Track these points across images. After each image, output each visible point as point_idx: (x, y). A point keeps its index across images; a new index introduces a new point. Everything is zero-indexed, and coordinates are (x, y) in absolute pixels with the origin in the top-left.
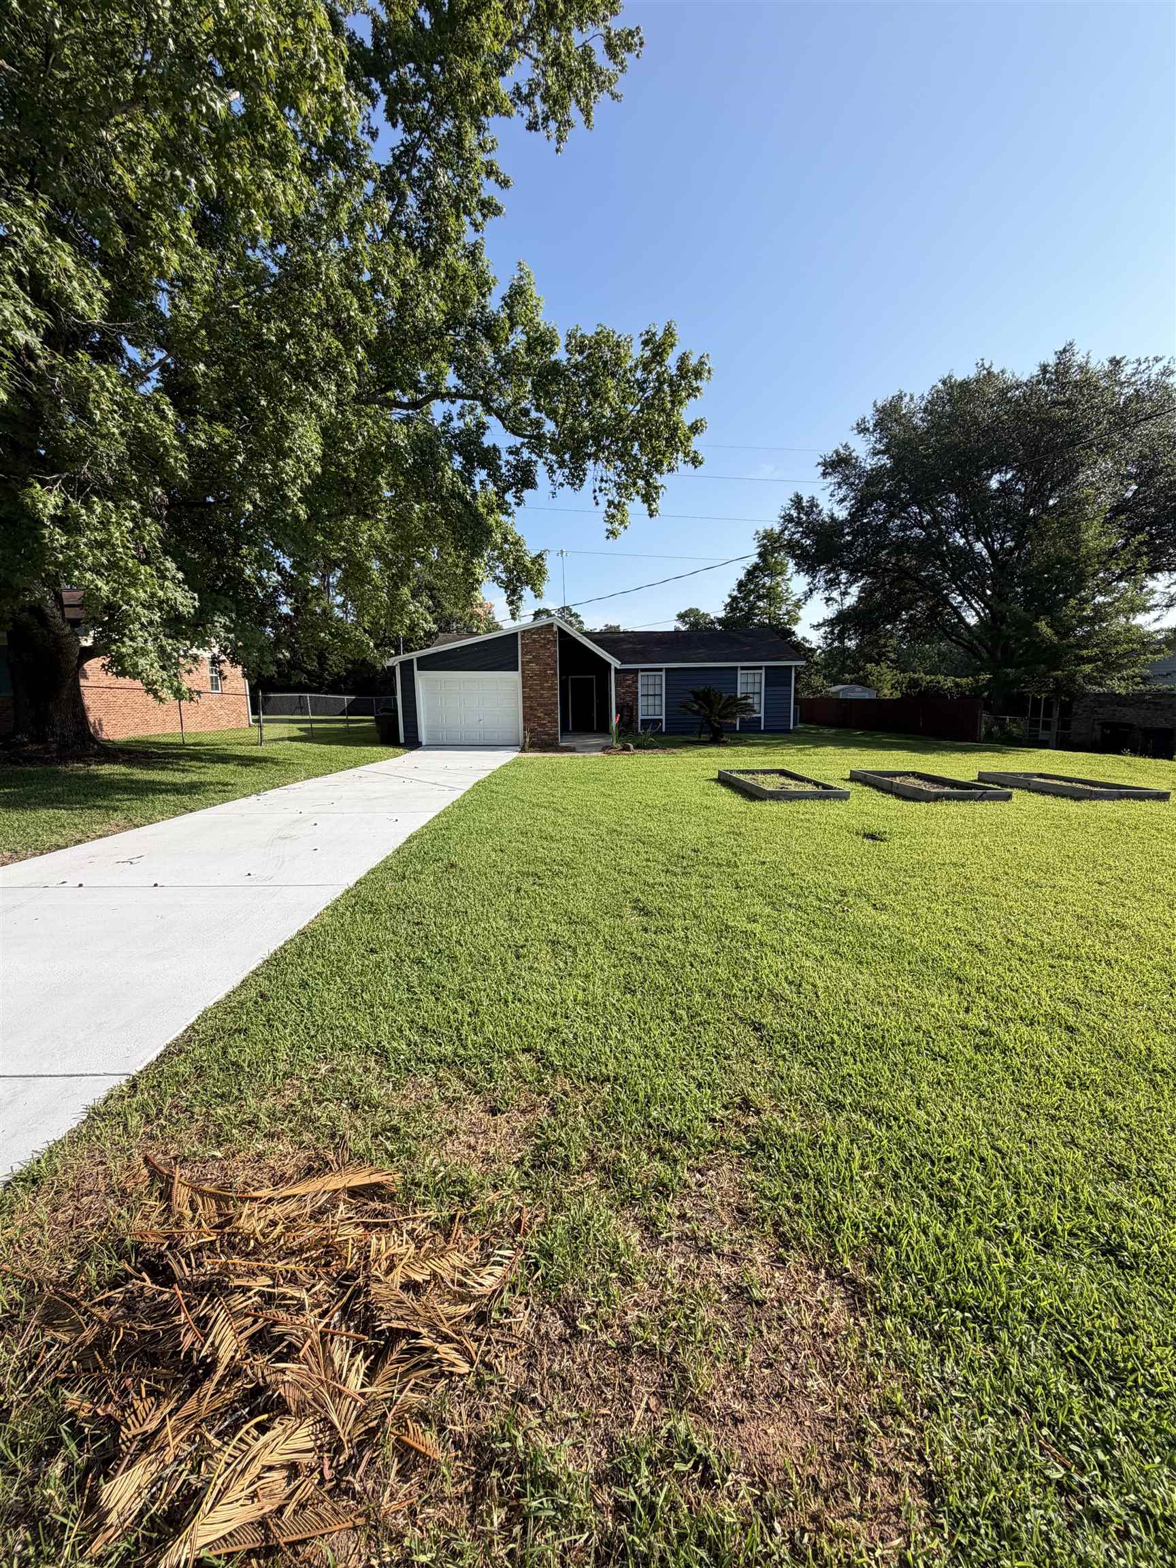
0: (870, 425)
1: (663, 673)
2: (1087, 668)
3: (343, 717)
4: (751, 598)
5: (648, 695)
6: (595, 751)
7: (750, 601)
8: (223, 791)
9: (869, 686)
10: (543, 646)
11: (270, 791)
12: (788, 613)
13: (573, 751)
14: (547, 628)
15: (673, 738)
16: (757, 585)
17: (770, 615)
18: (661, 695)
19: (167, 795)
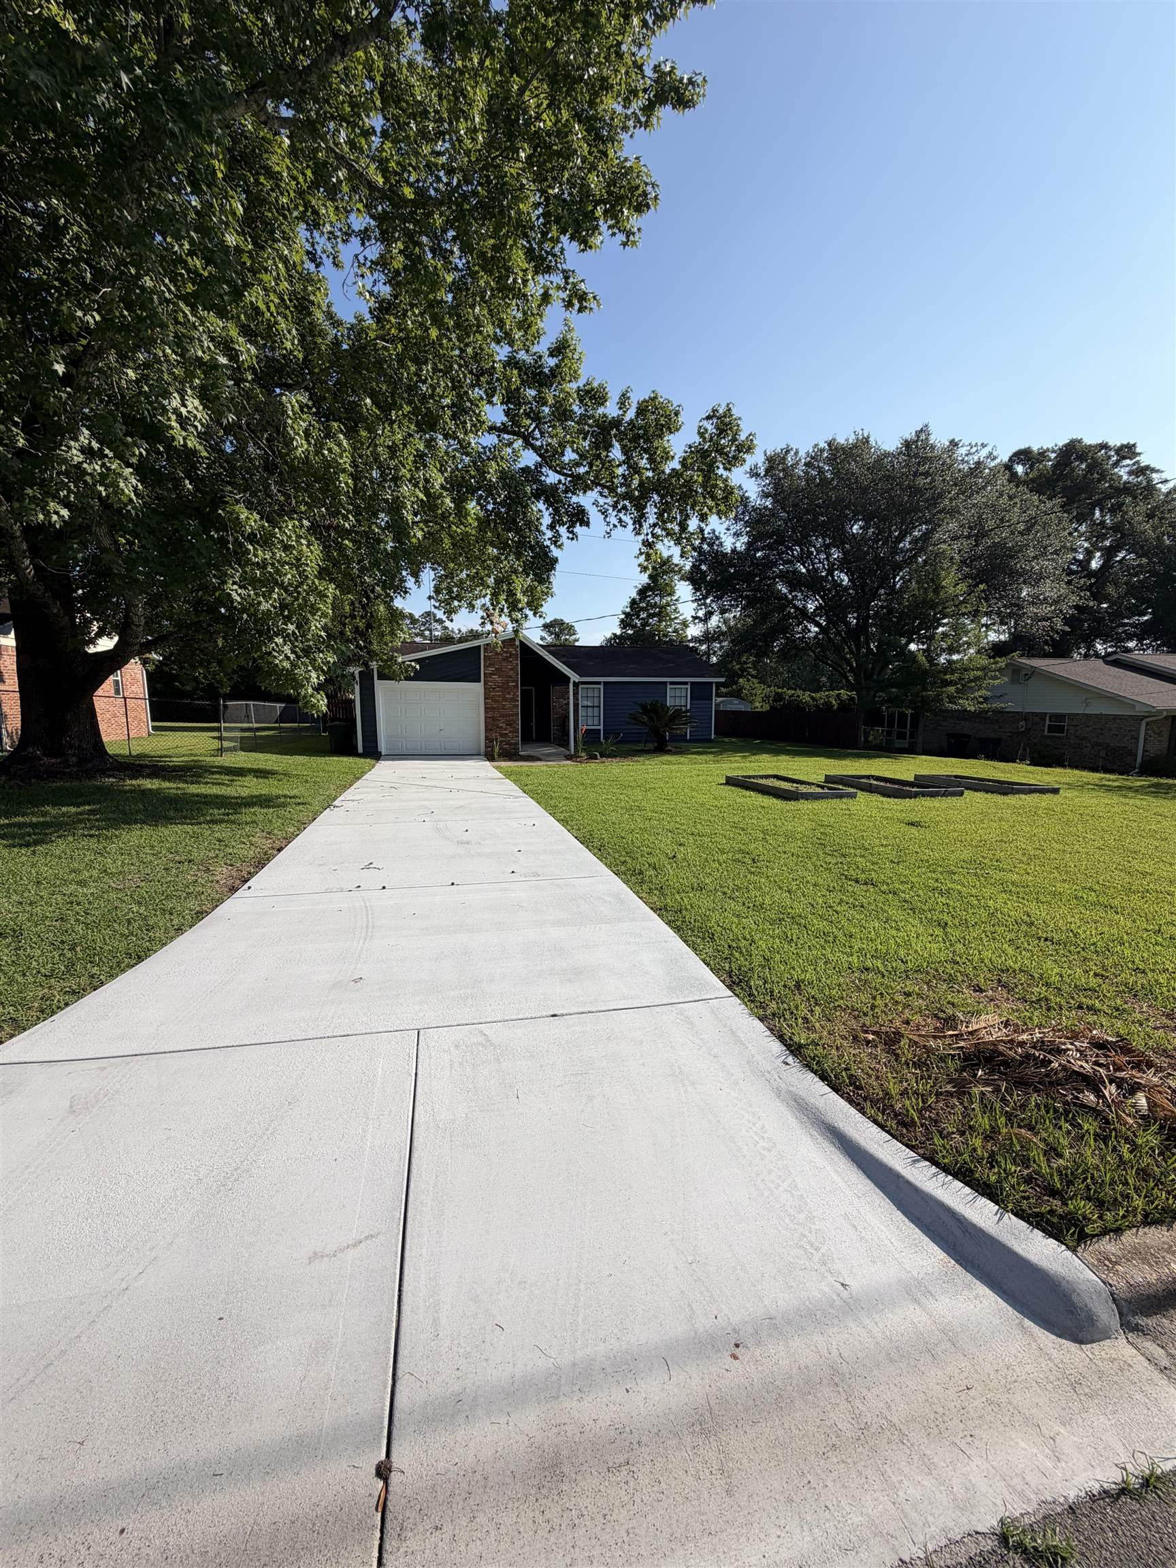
0: (762, 472)
1: (602, 687)
2: (952, 689)
3: (277, 725)
4: (644, 615)
5: (587, 707)
6: (560, 760)
7: (643, 619)
8: (299, 804)
9: (743, 699)
10: (506, 659)
11: (336, 803)
12: (676, 631)
13: (539, 760)
14: (509, 642)
15: (626, 747)
16: (648, 603)
17: (659, 631)
18: (599, 707)
19: (256, 809)
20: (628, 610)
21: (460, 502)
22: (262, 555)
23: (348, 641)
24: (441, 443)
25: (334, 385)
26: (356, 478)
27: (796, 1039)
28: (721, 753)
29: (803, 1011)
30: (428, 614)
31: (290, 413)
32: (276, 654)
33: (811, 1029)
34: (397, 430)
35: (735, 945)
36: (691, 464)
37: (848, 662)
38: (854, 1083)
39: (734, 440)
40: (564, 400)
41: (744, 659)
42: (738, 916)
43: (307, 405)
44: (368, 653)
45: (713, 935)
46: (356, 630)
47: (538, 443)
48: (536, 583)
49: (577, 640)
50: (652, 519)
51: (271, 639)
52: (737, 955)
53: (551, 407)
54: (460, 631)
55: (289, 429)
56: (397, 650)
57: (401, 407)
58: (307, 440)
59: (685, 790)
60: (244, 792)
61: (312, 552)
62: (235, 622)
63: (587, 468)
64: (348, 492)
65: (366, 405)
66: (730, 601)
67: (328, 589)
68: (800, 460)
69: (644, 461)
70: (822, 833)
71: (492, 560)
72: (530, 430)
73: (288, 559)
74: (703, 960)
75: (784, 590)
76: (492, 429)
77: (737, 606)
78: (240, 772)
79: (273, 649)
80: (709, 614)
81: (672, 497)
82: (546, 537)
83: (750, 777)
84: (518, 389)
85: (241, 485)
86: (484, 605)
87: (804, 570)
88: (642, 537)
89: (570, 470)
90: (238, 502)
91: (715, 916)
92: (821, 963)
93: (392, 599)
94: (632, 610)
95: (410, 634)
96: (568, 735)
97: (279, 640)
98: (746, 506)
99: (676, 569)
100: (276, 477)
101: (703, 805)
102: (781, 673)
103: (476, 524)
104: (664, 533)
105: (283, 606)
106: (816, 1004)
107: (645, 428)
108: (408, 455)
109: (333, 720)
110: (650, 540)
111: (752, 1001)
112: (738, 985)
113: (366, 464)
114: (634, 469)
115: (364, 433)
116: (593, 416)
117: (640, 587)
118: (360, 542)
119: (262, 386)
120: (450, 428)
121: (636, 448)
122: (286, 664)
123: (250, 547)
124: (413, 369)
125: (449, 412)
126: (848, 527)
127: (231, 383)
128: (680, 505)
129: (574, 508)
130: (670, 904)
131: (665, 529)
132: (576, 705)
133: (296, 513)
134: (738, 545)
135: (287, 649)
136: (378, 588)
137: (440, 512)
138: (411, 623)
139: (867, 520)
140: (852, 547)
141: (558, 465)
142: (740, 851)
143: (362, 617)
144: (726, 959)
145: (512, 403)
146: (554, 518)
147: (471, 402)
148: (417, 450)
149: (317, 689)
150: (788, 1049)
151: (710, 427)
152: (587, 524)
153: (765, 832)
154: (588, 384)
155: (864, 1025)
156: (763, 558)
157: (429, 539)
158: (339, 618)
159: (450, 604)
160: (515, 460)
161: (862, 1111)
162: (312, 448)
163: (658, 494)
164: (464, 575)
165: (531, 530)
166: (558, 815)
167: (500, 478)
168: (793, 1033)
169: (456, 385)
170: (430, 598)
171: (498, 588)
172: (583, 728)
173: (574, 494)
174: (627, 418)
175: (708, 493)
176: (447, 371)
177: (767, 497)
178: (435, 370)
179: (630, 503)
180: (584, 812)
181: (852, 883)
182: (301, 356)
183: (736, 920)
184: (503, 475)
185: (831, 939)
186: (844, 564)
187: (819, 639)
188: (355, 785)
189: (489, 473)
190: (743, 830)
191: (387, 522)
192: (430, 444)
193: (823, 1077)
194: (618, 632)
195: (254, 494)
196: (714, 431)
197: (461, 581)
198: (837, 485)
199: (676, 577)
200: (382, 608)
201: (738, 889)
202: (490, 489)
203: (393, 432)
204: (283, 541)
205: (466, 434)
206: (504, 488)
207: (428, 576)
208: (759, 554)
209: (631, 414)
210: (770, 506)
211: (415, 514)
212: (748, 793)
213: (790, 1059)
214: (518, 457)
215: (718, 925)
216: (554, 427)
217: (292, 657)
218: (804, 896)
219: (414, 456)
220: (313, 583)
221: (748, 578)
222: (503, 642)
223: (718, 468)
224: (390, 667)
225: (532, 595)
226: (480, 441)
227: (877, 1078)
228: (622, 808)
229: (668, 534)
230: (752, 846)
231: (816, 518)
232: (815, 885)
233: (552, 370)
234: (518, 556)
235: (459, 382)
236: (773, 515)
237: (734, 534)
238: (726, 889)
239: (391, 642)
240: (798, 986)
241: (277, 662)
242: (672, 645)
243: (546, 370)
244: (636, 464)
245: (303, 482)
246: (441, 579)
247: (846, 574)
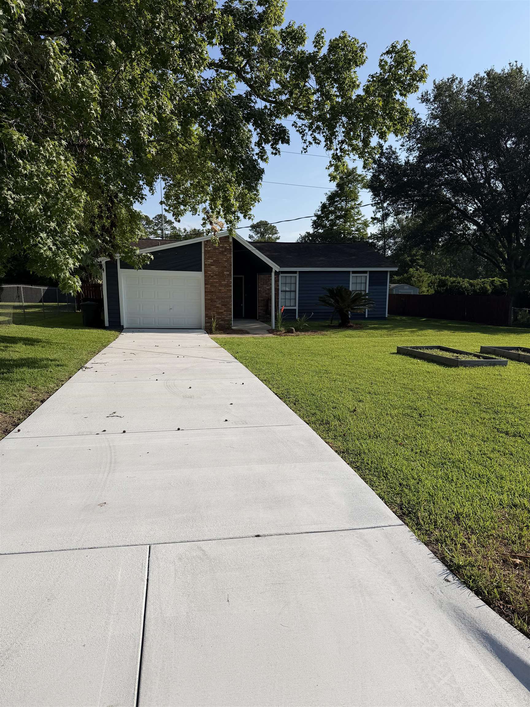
1: (297, 275)
3: (42, 304)
4: (332, 217)
5: (286, 291)
6: (265, 333)
7: (331, 220)
8: (58, 365)
9: (413, 285)
10: (222, 253)
11: (87, 365)
12: (358, 230)
13: (248, 333)
14: (224, 239)
15: (316, 323)
16: (336, 208)
17: (344, 230)
18: (295, 291)
19: (25, 369)
20: (319, 213)
21: (185, 124)
22: (30, 168)
23: (97, 236)
24: (171, 76)
25: (87, 32)
26: (103, 105)
27: (456, 561)
28: (393, 328)
29: (462, 538)
30: (160, 216)
31: (52, 54)
32: (41, 246)
33: (468, 553)
34: (136, 67)
35: (405, 483)
36: (373, 91)
37: (501, 255)
38: (504, 598)
39: (409, 70)
40: (270, 40)
41: (414, 252)
42: (407, 460)
43: (65, 48)
44: (112, 246)
45: (387, 474)
46: (103, 228)
47: (249, 76)
48: (246, 191)
49: (278, 238)
50: (340, 137)
51: (37, 235)
52: (406, 490)
53: (259, 46)
54: (185, 230)
55: (51, 67)
56: (136, 245)
57: (139, 48)
58: (65, 76)
59: (364, 358)
60: (16, 356)
61: (68, 166)
62: (8, 221)
63: (287, 96)
64: (97, 117)
65: (111, 46)
66: (404, 205)
67: (81, 196)
68: (463, 87)
69: (335, 89)
70: (478, 394)
71: (211, 172)
72: (242, 66)
73: (49, 171)
74: (379, 495)
75: (449, 195)
76: (211, 65)
77: (409, 209)
78: (13, 340)
79: (39, 242)
80: (385, 216)
81: (357, 118)
82: (255, 153)
83: (417, 348)
84: (233, 31)
85: (13, 112)
86: (205, 208)
87: (465, 179)
88: (332, 152)
89: (275, 98)
90: (11, 125)
91: (388, 460)
92: (477, 500)
93: (132, 204)
94: (322, 213)
95: (145, 233)
96: (270, 314)
97: (43, 235)
98: (417, 126)
99: (360, 178)
100: (41, 106)
101: (378, 369)
102: (445, 264)
103: (198, 143)
104: (350, 148)
105: (46, 208)
106: (473, 533)
107: (336, 62)
108: (145, 87)
109: (84, 300)
110: (339, 155)
111: (419, 529)
112: (407, 516)
113: (111, 94)
114: (326, 96)
115: (109, 70)
116: (294, 53)
117: (329, 194)
118: (106, 157)
119: (30, 33)
120: (179, 65)
121: (328, 78)
122: (49, 253)
123: (20, 161)
124: (149, 17)
125: (177, 52)
126: (503, 143)
127: (5, 30)
128: (364, 125)
129: (277, 129)
130: (352, 448)
131: (350, 145)
132: (277, 290)
133: (56, 135)
134: (411, 158)
135: (49, 242)
136: (121, 195)
137: (169, 133)
138: (147, 224)
139: (520, 136)
140: (506, 159)
141: (264, 94)
142: (410, 407)
143: (108, 218)
144: (398, 494)
145: (227, 44)
146: (260, 137)
147: (196, 43)
148: (152, 82)
149: (73, 274)
150: (449, 569)
151: (389, 59)
152: (288, 142)
153: (430, 392)
154: (289, 27)
155: (512, 551)
156: (432, 169)
157: (161, 155)
158: (90, 218)
159: (177, 208)
160: (230, 90)
161: (511, 622)
162: (69, 82)
163: (346, 116)
164: (188, 184)
165: (242, 148)
166: (262, 376)
167: (218, 105)
168: (453, 556)
169: (184, 29)
170: (161, 203)
171: (216, 195)
172: (282, 308)
173: (277, 117)
174: (321, 54)
175: (387, 114)
176: (175, 19)
177: (435, 119)
178: (167, 17)
179: (323, 124)
180: (282, 374)
181: (503, 435)
182: (60, 9)
183: (405, 463)
184: (221, 103)
185: (485, 480)
186: (500, 174)
187: (477, 236)
188: (103, 352)
189: (210, 101)
190: (412, 390)
191: (128, 141)
192: (162, 78)
193: (478, 593)
194: (311, 231)
195: (23, 120)
196: (393, 63)
197: (186, 189)
198: (494, 108)
199: (359, 186)
200: (123, 211)
201: (408, 437)
202: (210, 114)
203: (132, 68)
204: (46, 156)
205: (191, 69)
206: (221, 112)
207: (160, 185)
208: (428, 166)
209: (324, 51)
210: (438, 126)
211: (150, 135)
212: (415, 361)
213: (450, 577)
214: (232, 88)
215: (391, 467)
216: (261, 63)
217: (54, 248)
218: (463, 445)
219: (150, 87)
220: (70, 191)
221: (418, 186)
222: (220, 239)
223: (396, 93)
224: (130, 257)
225: (243, 201)
226: (202, 75)
227: (524, 595)
228: (313, 371)
229: (353, 149)
230: (419, 404)
231: (476, 135)
232: (472, 436)
233: (260, 15)
234: (232, 168)
235: (186, 27)
236: (440, 133)
237: (408, 149)
238: (397, 438)
239: (131, 238)
240: (457, 518)
241: (42, 251)
242: (354, 241)
243: (256, 16)
244: (328, 92)
245: (62, 109)
246: (169, 188)
247: (501, 181)
